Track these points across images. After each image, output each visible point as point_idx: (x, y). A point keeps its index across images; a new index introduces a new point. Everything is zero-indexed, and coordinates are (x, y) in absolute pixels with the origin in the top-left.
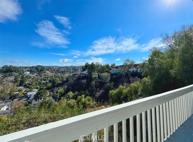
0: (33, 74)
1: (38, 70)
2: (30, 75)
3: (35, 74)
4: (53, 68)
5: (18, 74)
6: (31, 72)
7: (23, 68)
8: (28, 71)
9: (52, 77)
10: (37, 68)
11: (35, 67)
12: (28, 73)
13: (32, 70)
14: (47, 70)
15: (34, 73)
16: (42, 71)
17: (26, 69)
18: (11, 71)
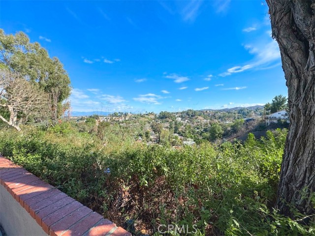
0: (184, 121)
1: (189, 115)
2: (182, 121)
3: (187, 121)
4: (206, 112)
5: (171, 120)
7: (175, 114)
8: (179, 117)
9: (207, 124)
10: (187, 113)
11: (186, 111)
12: (180, 119)
14: (199, 116)
15: (185, 119)
16: (194, 116)
17: (178, 115)
18: (166, 118)
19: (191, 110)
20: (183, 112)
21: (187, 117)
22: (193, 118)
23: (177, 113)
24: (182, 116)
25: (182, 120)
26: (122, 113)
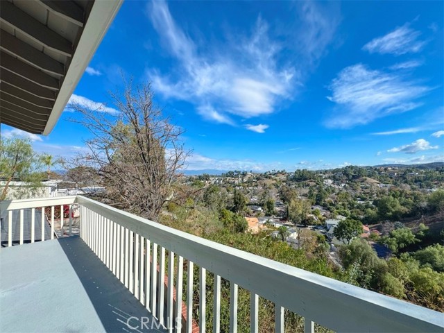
0: (338, 184)
1: (347, 175)
2: (333, 186)
3: (343, 185)
5: (315, 184)
6: (335, 179)
7: (321, 173)
8: (330, 178)
9: (383, 192)
10: (345, 171)
11: (342, 169)
12: (330, 181)
13: (337, 177)
14: (369, 176)
15: (340, 182)
16: (358, 177)
17: (327, 175)
18: (305, 179)
19: (352, 167)
20: (337, 171)
21: (345, 178)
22: (356, 180)
23: (326, 172)
24: (334, 177)
25: (333, 183)
26: (239, 172)
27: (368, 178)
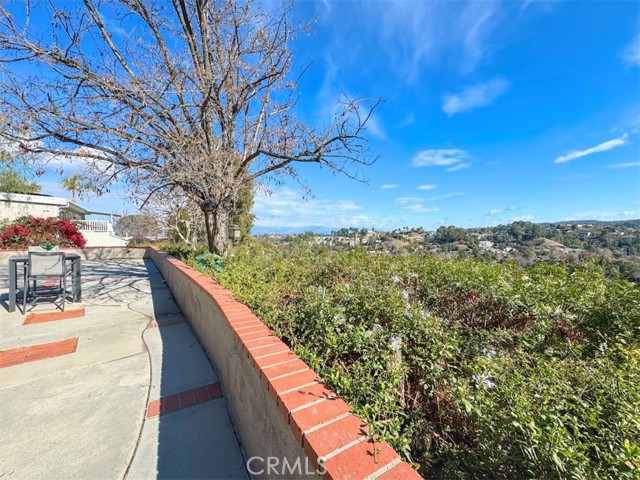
0: (501, 248)
1: (515, 235)
2: (494, 250)
3: (508, 249)
5: (466, 247)
7: (475, 232)
8: (488, 239)
9: (570, 260)
10: (512, 229)
11: (508, 226)
12: (489, 244)
13: (500, 237)
14: (549, 237)
15: (504, 245)
16: (531, 238)
17: (484, 235)
18: (452, 241)
19: (522, 224)
20: (500, 228)
21: (512, 239)
22: (529, 242)
23: (483, 230)
24: (495, 238)
25: (494, 247)
26: (356, 230)
27: (547, 240)
